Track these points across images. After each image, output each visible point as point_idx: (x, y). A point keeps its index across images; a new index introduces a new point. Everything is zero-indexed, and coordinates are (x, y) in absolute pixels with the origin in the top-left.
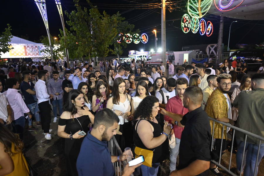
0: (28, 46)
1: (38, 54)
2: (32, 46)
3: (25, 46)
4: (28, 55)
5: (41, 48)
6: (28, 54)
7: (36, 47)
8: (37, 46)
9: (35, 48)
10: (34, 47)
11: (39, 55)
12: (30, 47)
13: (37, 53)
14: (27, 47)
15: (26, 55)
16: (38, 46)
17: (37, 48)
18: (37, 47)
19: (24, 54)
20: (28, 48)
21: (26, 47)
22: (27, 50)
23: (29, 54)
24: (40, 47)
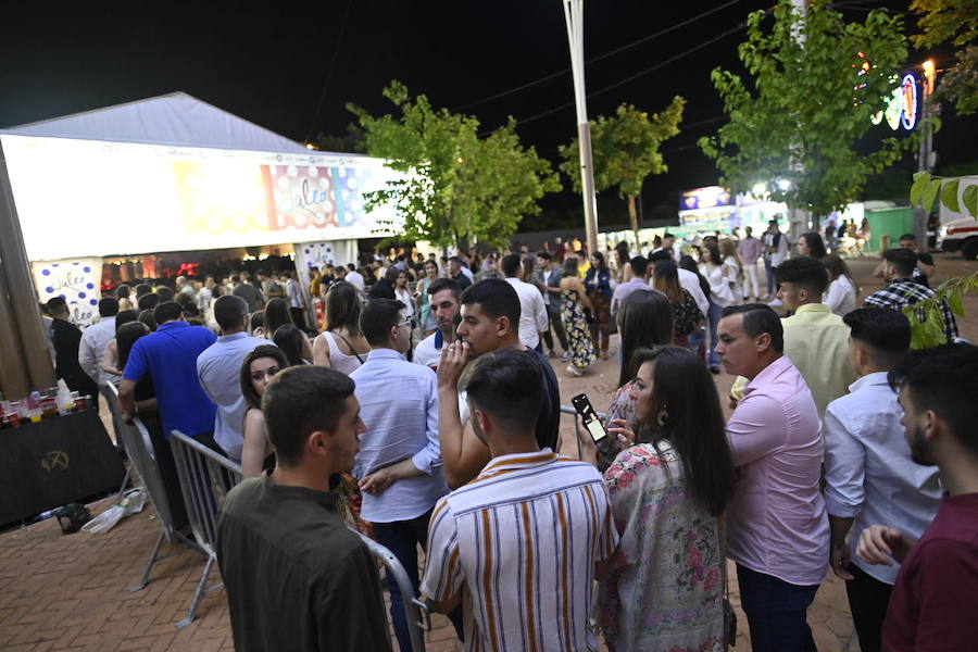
0: (283, 170)
1: (333, 222)
2: (303, 170)
3: (266, 168)
4: (284, 227)
5: (347, 178)
6: (281, 221)
7: (322, 171)
8: (326, 168)
9: (316, 180)
10: (313, 172)
11: (336, 225)
12: (293, 172)
13: (327, 215)
14: (279, 175)
15: (274, 226)
16: (333, 169)
17: (325, 183)
18: (327, 177)
19: (265, 221)
20: (283, 182)
21: (274, 171)
22: (277, 193)
23: (289, 221)
24: (342, 174)
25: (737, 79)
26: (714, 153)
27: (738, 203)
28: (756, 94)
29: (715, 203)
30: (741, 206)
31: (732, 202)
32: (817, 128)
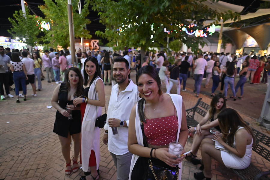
25: (14, 21)
26: (11, 33)
27: (12, 42)
28: (18, 24)
29: (5, 41)
30: (13, 43)
31: (10, 41)
32: (30, 33)
